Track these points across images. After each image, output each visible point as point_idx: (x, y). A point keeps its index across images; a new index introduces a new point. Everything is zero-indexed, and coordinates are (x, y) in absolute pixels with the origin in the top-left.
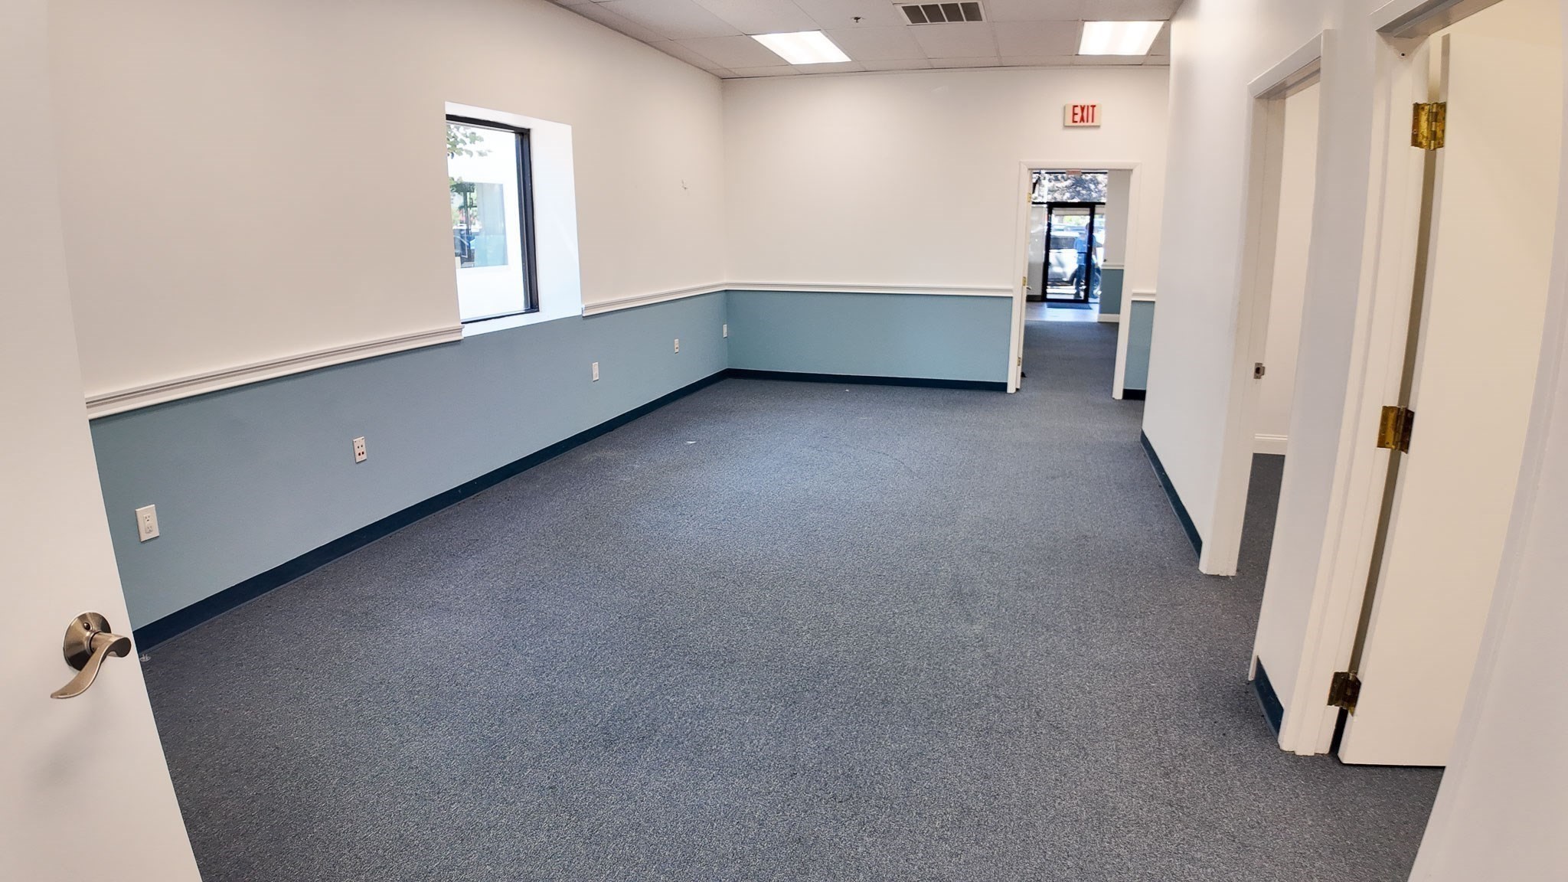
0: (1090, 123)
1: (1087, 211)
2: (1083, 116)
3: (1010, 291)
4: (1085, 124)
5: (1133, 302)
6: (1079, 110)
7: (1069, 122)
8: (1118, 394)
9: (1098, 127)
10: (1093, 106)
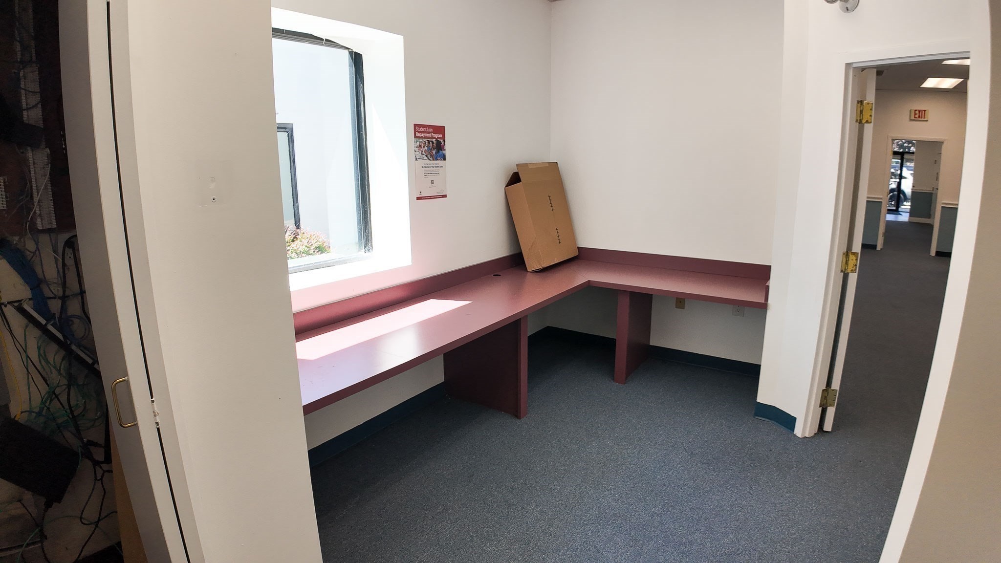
0: (923, 119)
1: (899, 157)
2: (920, 116)
3: (881, 199)
4: (921, 119)
5: (942, 207)
6: (917, 112)
7: (913, 118)
8: (933, 253)
9: (927, 121)
10: (925, 111)
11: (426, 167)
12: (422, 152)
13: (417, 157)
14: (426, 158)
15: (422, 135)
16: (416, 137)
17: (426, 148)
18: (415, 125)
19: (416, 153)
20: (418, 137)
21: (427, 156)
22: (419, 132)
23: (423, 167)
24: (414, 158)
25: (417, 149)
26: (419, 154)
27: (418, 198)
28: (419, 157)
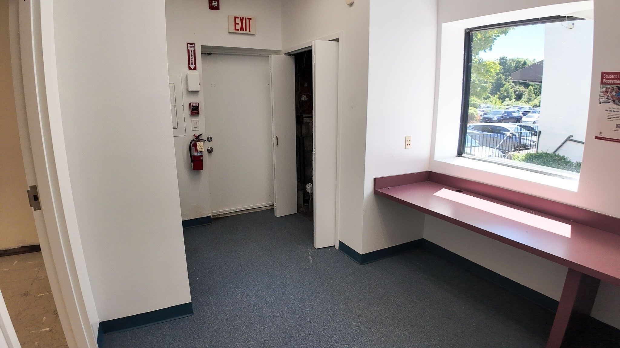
11: (610, 111)
12: (608, 96)
13: (601, 101)
14: (612, 102)
15: (611, 81)
16: (602, 83)
17: (614, 93)
18: (603, 73)
19: (601, 97)
20: (606, 84)
21: (614, 101)
22: (607, 79)
23: (606, 110)
24: (598, 102)
25: (602, 94)
26: (604, 98)
27: (597, 138)
28: (603, 101)
